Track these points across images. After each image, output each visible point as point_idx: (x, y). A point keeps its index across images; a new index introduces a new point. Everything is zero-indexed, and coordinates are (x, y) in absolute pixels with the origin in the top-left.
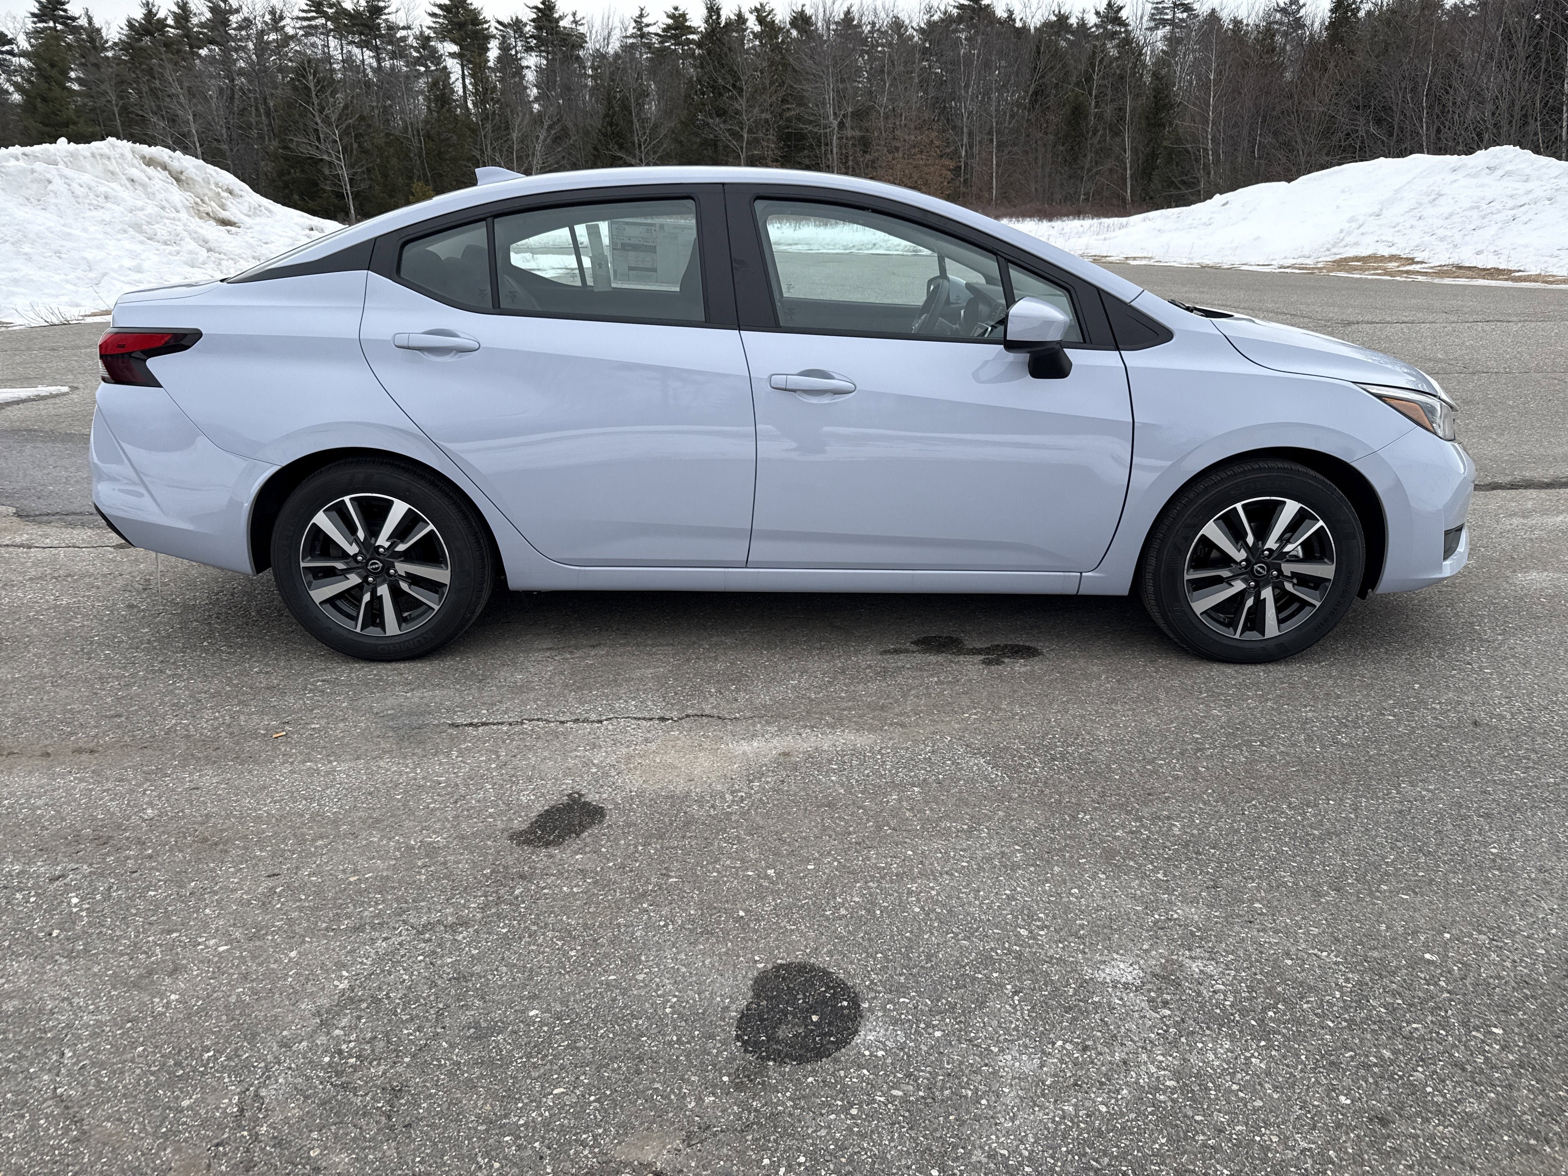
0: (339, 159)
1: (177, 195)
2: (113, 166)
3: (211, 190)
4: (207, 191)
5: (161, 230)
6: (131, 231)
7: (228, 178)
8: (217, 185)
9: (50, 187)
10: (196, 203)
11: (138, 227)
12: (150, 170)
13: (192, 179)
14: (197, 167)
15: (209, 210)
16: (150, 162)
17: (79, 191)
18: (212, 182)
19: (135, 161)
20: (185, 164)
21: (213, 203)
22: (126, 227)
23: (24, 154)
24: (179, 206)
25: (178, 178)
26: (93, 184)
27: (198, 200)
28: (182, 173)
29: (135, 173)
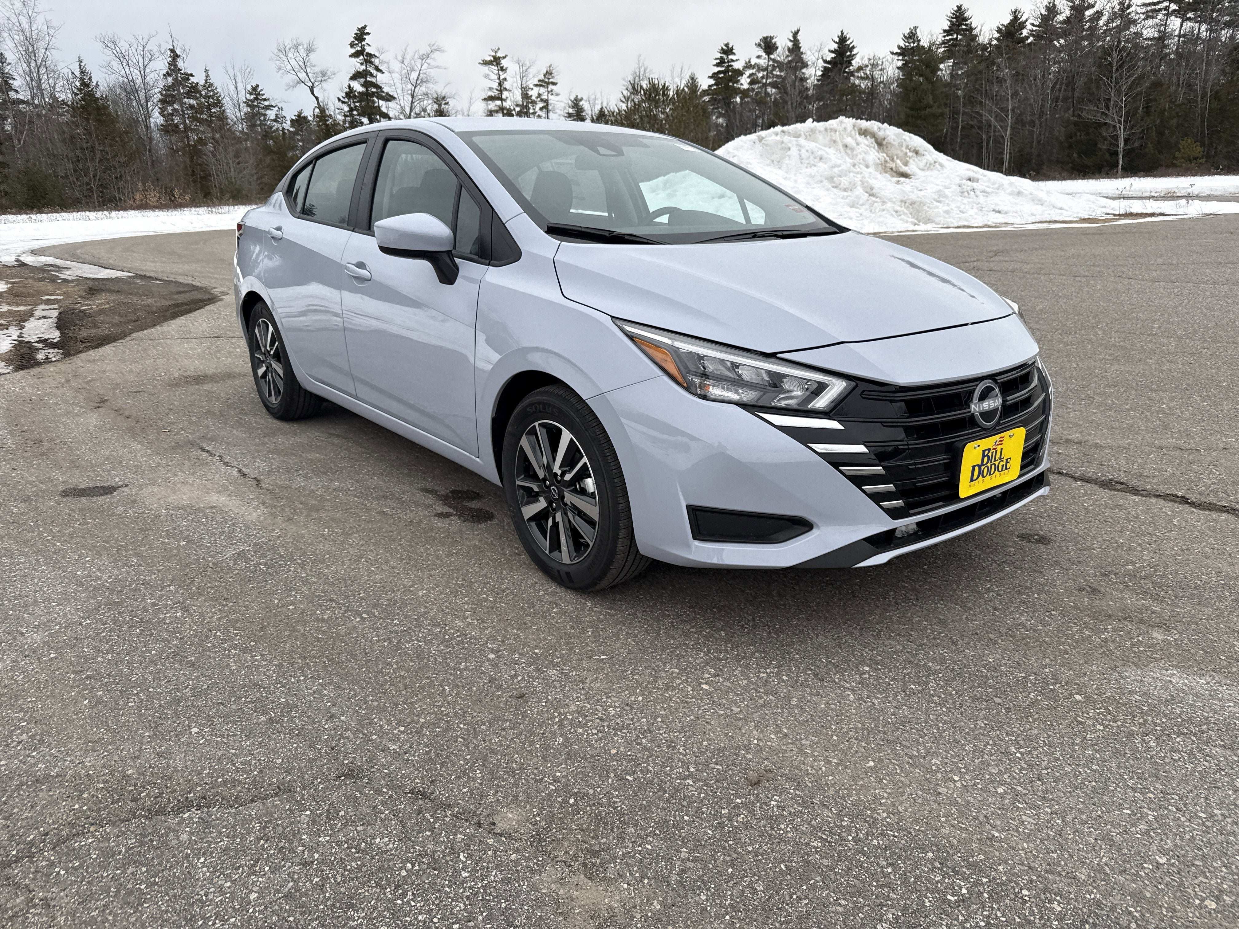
0: (1120, 122)
1: (874, 155)
2: (836, 136)
3: (902, 151)
4: (899, 152)
5: (845, 181)
6: (826, 183)
7: (917, 141)
8: (907, 147)
9: (789, 153)
10: (886, 161)
11: (830, 179)
12: (861, 139)
13: (890, 143)
14: (897, 135)
15: (893, 165)
16: (864, 133)
17: (804, 154)
18: (904, 144)
19: (853, 133)
20: (888, 132)
21: (898, 161)
22: (823, 179)
23: (783, 131)
24: (871, 163)
25: (880, 143)
26: (815, 150)
27: (888, 159)
28: (884, 139)
29: (849, 140)
